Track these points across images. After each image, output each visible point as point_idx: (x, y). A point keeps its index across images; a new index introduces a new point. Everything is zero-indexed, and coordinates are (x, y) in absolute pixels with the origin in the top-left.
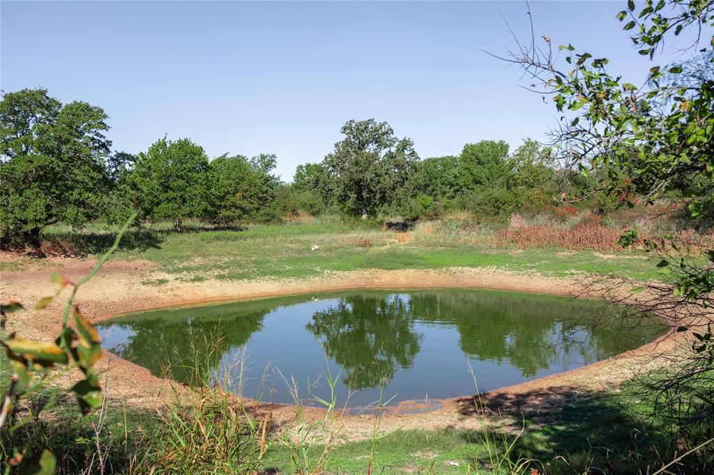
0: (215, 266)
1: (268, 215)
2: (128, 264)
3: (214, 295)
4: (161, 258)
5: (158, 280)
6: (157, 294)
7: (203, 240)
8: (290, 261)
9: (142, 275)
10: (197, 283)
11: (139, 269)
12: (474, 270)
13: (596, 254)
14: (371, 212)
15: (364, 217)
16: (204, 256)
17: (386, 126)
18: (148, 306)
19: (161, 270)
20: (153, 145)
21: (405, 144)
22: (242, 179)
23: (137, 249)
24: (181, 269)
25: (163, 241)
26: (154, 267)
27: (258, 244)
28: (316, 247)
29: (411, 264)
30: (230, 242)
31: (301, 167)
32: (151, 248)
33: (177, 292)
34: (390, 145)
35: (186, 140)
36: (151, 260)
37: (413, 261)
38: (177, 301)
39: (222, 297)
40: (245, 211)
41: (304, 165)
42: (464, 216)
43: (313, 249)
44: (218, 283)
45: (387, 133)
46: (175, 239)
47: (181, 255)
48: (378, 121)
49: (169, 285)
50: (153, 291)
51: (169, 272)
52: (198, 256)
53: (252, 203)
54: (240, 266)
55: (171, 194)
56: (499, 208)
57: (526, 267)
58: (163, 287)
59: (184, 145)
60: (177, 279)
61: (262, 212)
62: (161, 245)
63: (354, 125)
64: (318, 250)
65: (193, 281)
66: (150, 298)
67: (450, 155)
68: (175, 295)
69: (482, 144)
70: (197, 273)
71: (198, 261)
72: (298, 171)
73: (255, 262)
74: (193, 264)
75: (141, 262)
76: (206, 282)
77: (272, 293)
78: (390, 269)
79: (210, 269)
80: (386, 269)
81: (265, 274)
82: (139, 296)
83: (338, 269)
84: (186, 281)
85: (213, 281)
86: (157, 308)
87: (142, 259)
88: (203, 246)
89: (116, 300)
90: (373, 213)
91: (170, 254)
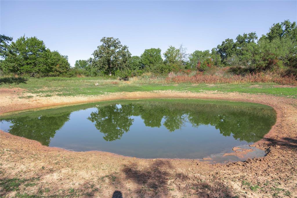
0: (55, 91)
1: (71, 75)
2: (10, 90)
3: (58, 103)
4: (27, 87)
5: (27, 96)
6: (28, 103)
7: (47, 80)
8: (88, 89)
9: (18, 94)
10: (48, 98)
11: (16, 91)
12: (163, 91)
13: (207, 84)
14: (113, 73)
15: (110, 75)
16: (48, 87)
17: (118, 40)
18: (24, 107)
19: (29, 92)
20: (18, 39)
21: (125, 48)
22: (59, 60)
23: (14, 83)
24: (38, 91)
25: (27, 81)
26: (24, 91)
27: (72, 83)
28: (97, 84)
29: (138, 90)
30: (59, 82)
31: (77, 61)
32: (22, 83)
33: (39, 101)
34: (120, 48)
35: (35, 37)
36: (22, 88)
37: (138, 89)
38: (40, 106)
39: (62, 103)
40: (60, 73)
41: (79, 60)
42: (150, 74)
43: (96, 85)
44: (59, 97)
45: (118, 43)
46: (33, 80)
47: (37, 86)
48: (115, 38)
49: (34, 99)
50: (26, 101)
51: (33, 93)
52: (46, 87)
53: (64, 70)
54: (67, 91)
55: (29, 61)
56: (163, 70)
57: (183, 90)
58: (31, 99)
59: (34, 40)
60: (38, 96)
61: (68, 73)
62: (27, 82)
63: (106, 39)
64: (98, 85)
65: (46, 96)
66: (25, 104)
67: (136, 56)
68: (38, 103)
69: (152, 49)
70: (47, 93)
71: (46, 89)
72: (76, 62)
73: (73, 89)
74: (44, 90)
75: (17, 89)
76: (53, 97)
77: (85, 101)
78: (131, 92)
79: (53, 92)
80: (129, 92)
81: (80, 94)
82: (19, 104)
83: (110, 92)
84: (43, 96)
85: (56, 96)
86: (29, 109)
87: (17, 87)
88: (47, 83)
89: (5, 105)
90: (113, 74)
91: (32, 86)
